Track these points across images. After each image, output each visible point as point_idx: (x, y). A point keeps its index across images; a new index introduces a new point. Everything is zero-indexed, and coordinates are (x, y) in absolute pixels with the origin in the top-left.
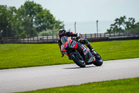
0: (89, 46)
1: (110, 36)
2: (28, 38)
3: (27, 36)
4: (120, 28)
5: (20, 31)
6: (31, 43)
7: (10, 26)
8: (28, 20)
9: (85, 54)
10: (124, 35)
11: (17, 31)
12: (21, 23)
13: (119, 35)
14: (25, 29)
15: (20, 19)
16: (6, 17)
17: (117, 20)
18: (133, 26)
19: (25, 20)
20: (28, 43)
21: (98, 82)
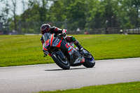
2: (134, 28)
3: (132, 26)
5: (125, 22)
6: (136, 34)
7: (115, 17)
8: (133, 11)
9: (70, 54)
11: (122, 22)
12: (126, 13)
14: (130, 19)
15: (125, 9)
16: (111, 8)
19: (130, 10)
20: (133, 34)
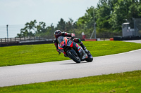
0: (82, 45)
1: (21, 40)
4: (31, 33)
9: (79, 51)
10: (34, 39)
13: (29, 40)
17: (27, 24)
18: (44, 31)
21: (9, 87)
